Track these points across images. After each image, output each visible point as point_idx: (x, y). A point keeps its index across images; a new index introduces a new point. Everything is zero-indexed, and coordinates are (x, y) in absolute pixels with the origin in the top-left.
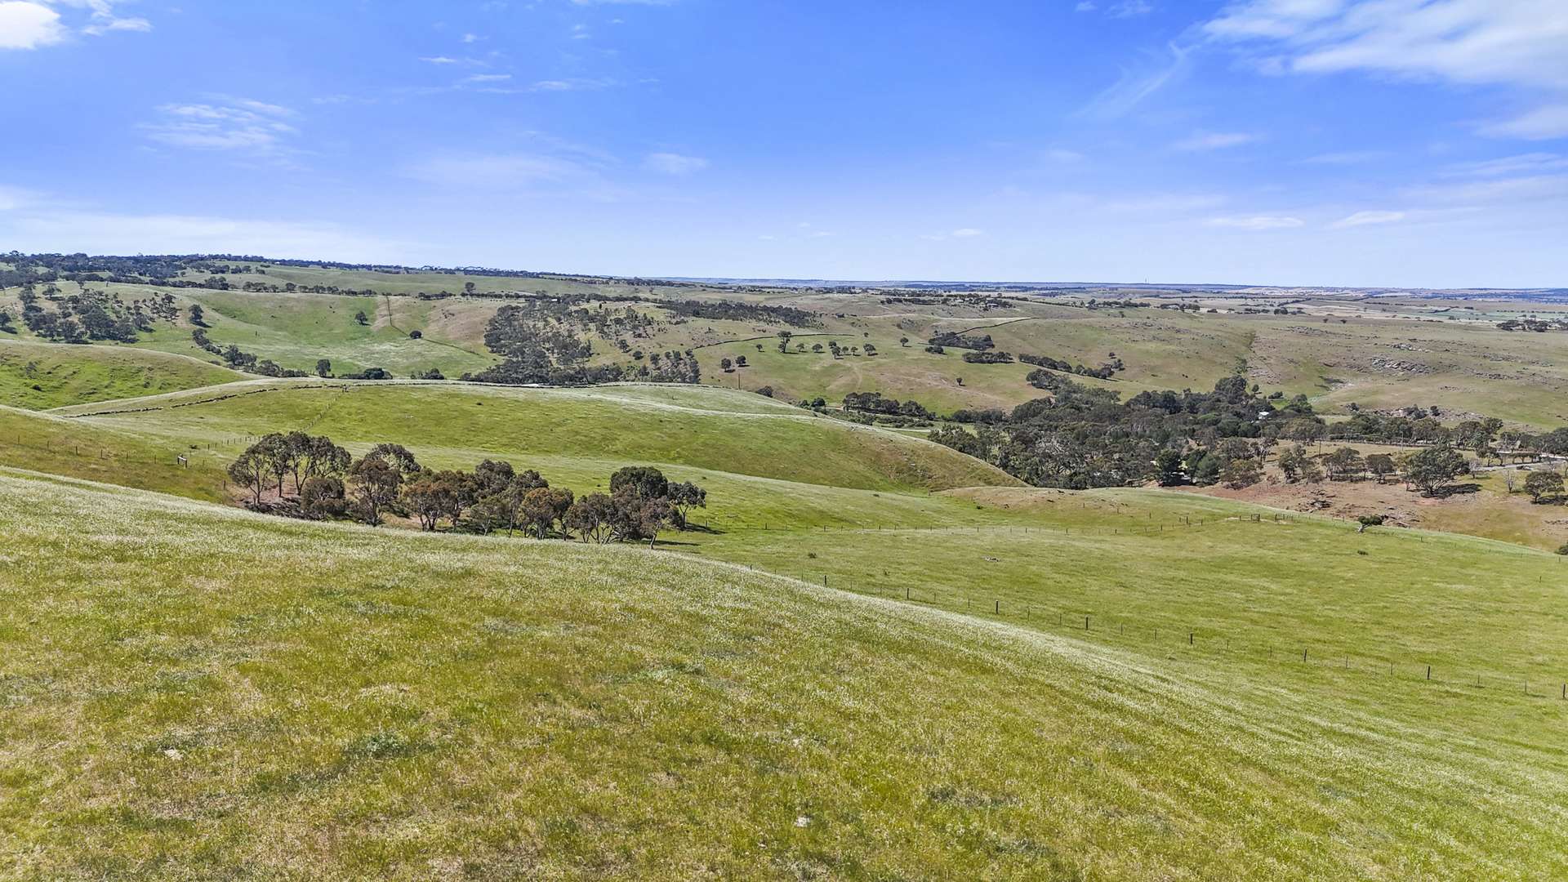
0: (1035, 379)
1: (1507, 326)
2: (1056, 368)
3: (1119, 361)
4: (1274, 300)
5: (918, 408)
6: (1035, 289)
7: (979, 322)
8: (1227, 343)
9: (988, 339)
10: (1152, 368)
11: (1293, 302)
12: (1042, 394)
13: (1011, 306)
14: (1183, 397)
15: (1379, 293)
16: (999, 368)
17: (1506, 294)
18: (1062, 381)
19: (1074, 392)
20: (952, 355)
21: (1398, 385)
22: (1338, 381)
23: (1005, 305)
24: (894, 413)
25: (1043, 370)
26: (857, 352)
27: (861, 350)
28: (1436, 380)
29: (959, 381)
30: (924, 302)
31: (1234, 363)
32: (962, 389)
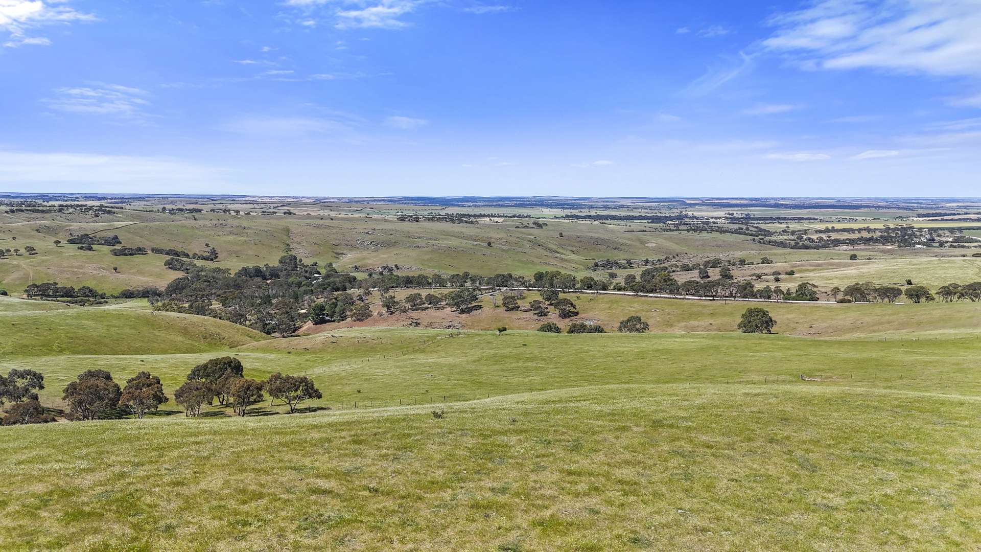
0: (170, 265)
1: (402, 219)
2: (179, 256)
3: (213, 248)
4: (271, 205)
5: (91, 291)
6: (107, 199)
7: (102, 226)
8: (275, 234)
9: (116, 238)
10: (235, 252)
11: (281, 206)
12: (180, 275)
13: (114, 213)
14: (265, 269)
15: (322, 200)
16: (138, 259)
17: (383, 200)
18: (189, 265)
19: (202, 271)
20: (100, 251)
21: (374, 254)
22: (342, 254)
23: (109, 212)
24: (71, 296)
25: (175, 258)
26: (19, 253)
27: (22, 251)
28: (390, 250)
29: (115, 269)
30: (43, 212)
31: (283, 246)
32: (117, 274)
